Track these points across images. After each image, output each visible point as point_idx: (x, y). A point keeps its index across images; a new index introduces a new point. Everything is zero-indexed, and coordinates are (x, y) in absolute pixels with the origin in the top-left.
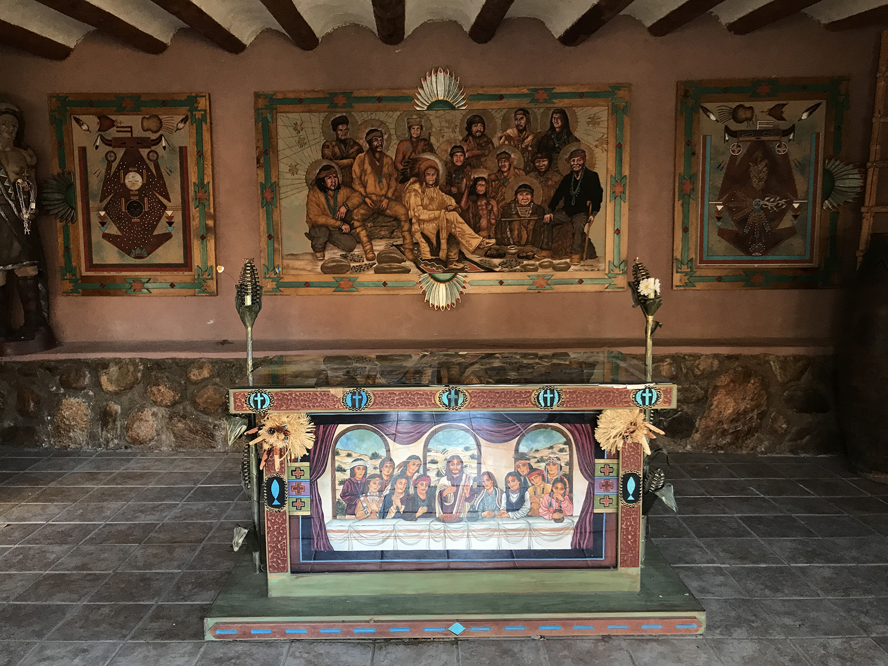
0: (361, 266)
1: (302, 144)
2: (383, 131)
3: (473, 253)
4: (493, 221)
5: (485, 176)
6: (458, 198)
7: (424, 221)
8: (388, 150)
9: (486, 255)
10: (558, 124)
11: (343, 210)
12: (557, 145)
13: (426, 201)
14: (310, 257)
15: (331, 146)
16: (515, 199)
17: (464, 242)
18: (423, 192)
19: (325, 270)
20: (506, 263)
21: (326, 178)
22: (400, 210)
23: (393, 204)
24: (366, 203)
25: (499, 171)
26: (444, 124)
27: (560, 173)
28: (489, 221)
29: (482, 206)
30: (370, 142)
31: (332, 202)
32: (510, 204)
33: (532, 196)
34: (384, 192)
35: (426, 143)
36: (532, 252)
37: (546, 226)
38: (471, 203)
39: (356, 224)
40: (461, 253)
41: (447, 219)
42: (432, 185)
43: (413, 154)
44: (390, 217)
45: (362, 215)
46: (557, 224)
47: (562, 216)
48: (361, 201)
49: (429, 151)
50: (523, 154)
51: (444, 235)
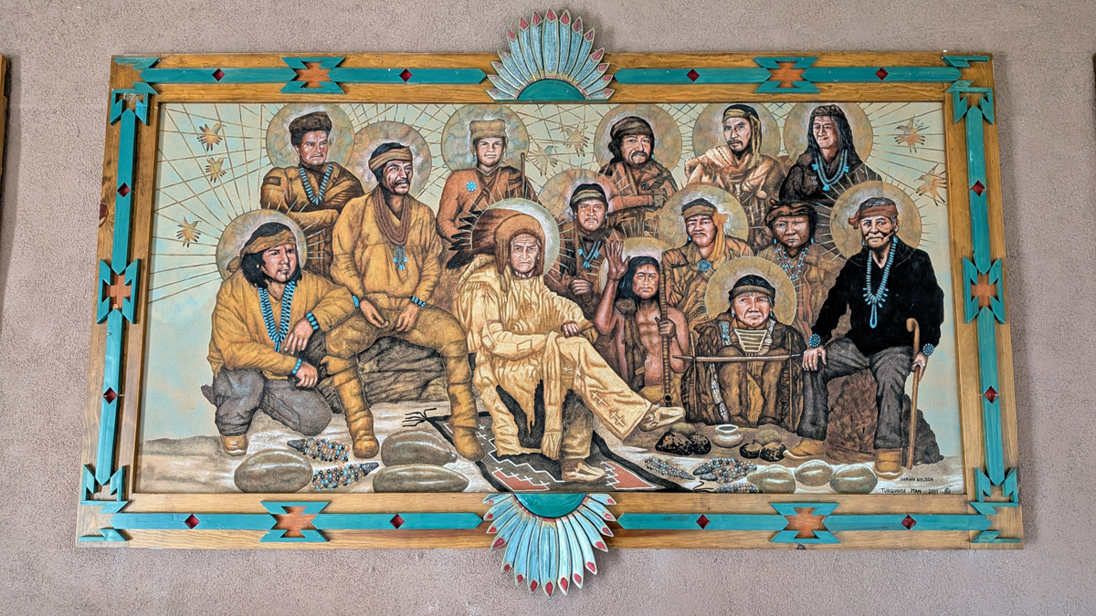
0: (338, 473)
1: (214, 172)
2: (412, 148)
3: (628, 441)
4: (677, 363)
5: (657, 255)
6: (589, 303)
7: (505, 359)
8: (421, 189)
9: (660, 448)
10: (826, 140)
11: (304, 330)
12: (826, 188)
13: (511, 311)
14: (208, 448)
15: (284, 179)
16: (729, 311)
17: (603, 411)
18: (505, 290)
19: (246, 484)
20: (711, 470)
21: (266, 254)
22: (442, 332)
23: (429, 316)
24: (359, 312)
25: (689, 242)
26: (558, 135)
27: (836, 252)
28: (666, 362)
29: (648, 324)
30: (380, 173)
31: (276, 310)
32: (717, 321)
33: (772, 304)
34: (407, 288)
35: (515, 176)
36: (778, 441)
37: (808, 377)
38: (622, 318)
39: (334, 364)
40: (596, 440)
41: (561, 356)
42: (526, 273)
43: (484, 200)
44: (422, 348)
45: (351, 342)
46: (837, 375)
47: (848, 354)
48: (350, 308)
49: (522, 195)
50: (745, 205)
51: (554, 395)
